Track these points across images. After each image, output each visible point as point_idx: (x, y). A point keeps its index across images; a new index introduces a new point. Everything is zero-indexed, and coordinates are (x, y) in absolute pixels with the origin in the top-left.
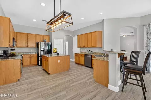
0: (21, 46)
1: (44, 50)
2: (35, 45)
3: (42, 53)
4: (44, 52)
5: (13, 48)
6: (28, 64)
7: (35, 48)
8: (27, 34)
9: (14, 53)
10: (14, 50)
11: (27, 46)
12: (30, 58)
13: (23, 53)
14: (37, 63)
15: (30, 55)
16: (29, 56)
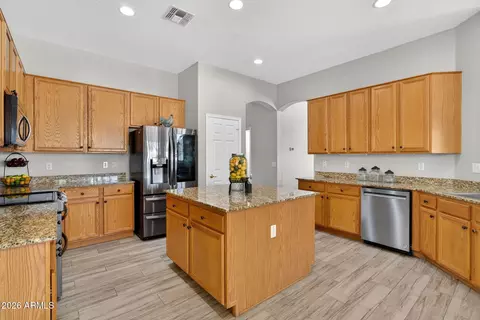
0: (57, 145)
1: (164, 166)
2: (121, 143)
3: (159, 178)
4: (165, 173)
5: (17, 157)
6: (93, 234)
7: (122, 154)
8: (88, 89)
9: (22, 179)
10: (21, 163)
11: (84, 143)
12: (101, 203)
13: (65, 177)
14: (131, 227)
15: (102, 188)
16: (96, 192)
